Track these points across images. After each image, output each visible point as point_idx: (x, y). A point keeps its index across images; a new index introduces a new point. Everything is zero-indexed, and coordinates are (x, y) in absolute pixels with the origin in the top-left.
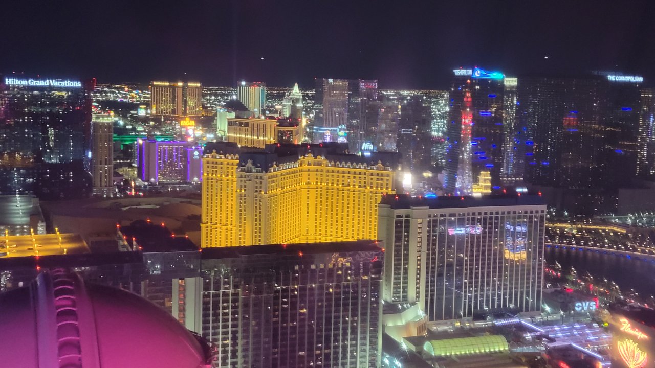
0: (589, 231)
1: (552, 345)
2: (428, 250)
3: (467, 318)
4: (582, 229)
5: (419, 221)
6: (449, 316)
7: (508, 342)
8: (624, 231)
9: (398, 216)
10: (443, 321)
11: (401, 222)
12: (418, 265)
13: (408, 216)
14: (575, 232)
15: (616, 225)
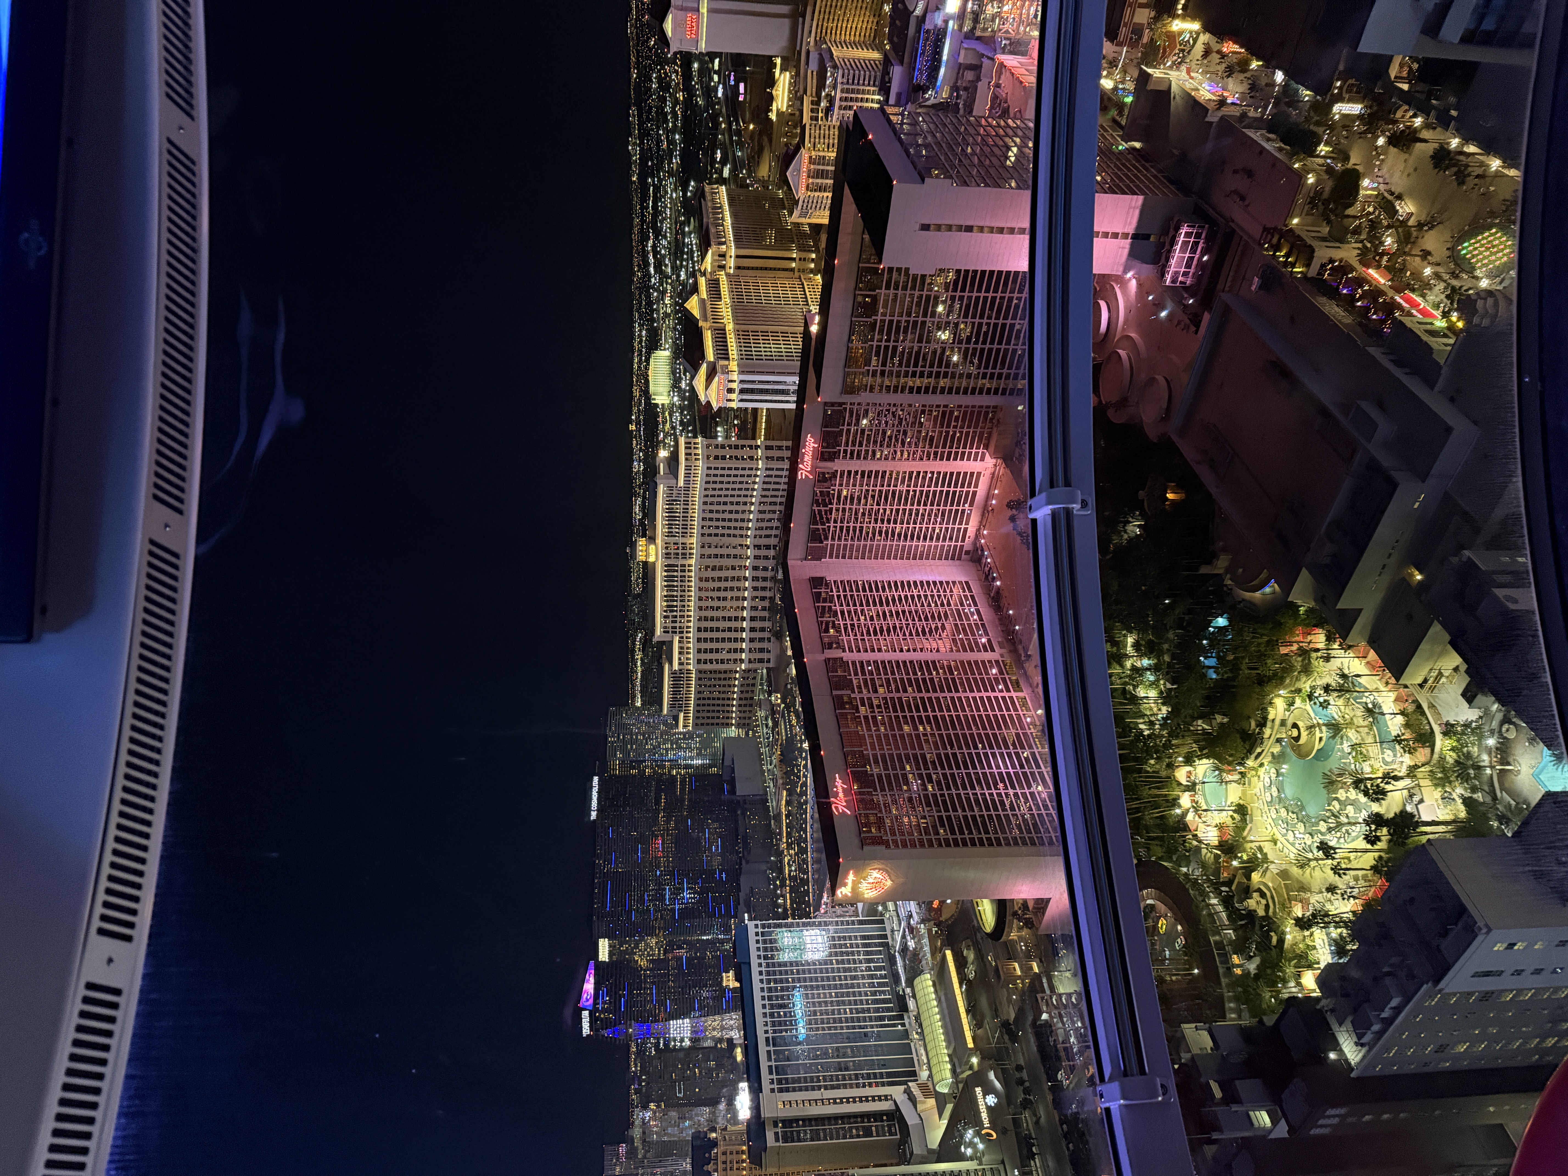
0: (789, 835)
1: (916, 917)
2: (819, 1088)
3: (906, 1021)
4: (787, 842)
5: (781, 1106)
6: (907, 1049)
7: (921, 972)
8: (785, 793)
9: (777, 1140)
10: (914, 1055)
11: (784, 1133)
12: (842, 1102)
13: (775, 1125)
14: (792, 852)
15: (779, 802)
